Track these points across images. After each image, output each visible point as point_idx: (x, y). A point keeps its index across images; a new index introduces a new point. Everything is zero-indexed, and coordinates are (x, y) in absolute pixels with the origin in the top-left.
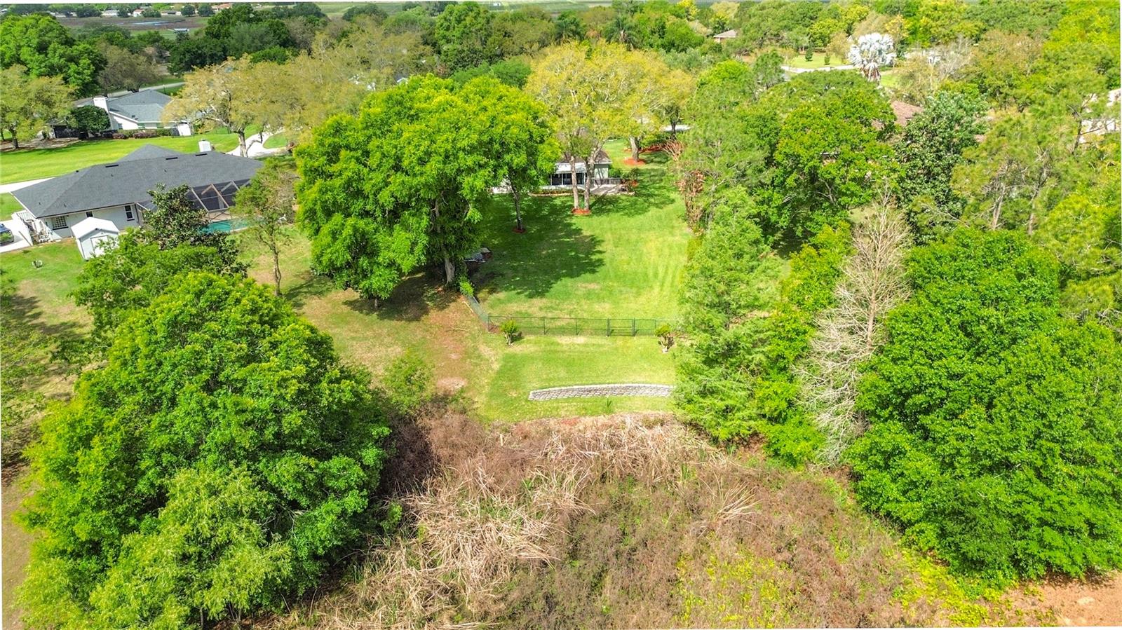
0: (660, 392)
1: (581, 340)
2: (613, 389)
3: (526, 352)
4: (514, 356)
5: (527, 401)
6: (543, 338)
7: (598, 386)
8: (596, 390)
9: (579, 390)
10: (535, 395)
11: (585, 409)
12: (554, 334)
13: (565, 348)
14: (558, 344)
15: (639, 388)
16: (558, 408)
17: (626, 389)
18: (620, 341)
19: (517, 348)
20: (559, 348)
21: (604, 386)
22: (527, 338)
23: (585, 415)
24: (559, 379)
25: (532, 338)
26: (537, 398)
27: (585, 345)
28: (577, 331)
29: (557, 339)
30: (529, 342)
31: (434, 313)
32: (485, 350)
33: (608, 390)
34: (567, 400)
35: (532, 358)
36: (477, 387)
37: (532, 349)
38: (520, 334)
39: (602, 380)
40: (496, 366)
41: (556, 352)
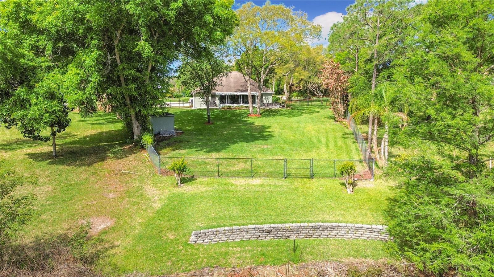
0: (359, 234)
1: (257, 181)
2: (299, 230)
3: (196, 191)
4: (181, 196)
5: (186, 244)
6: (217, 180)
7: (280, 225)
8: (277, 230)
9: (256, 230)
10: (197, 236)
11: (264, 255)
12: (228, 176)
13: (239, 188)
14: (232, 185)
15: (333, 228)
16: (227, 254)
17: (315, 229)
18: (298, 183)
19: (187, 189)
20: (233, 188)
21: (287, 225)
22: (199, 180)
23: (264, 265)
24: (230, 218)
25: (205, 180)
26: (200, 241)
27: (262, 185)
28: (252, 174)
29: (232, 181)
30: (201, 183)
31: (109, 161)
32: (150, 190)
33: (291, 230)
34: (241, 244)
35: (201, 197)
36: (125, 227)
37: (203, 189)
38: (193, 177)
39: (284, 218)
40: (157, 206)
41: (229, 191)
